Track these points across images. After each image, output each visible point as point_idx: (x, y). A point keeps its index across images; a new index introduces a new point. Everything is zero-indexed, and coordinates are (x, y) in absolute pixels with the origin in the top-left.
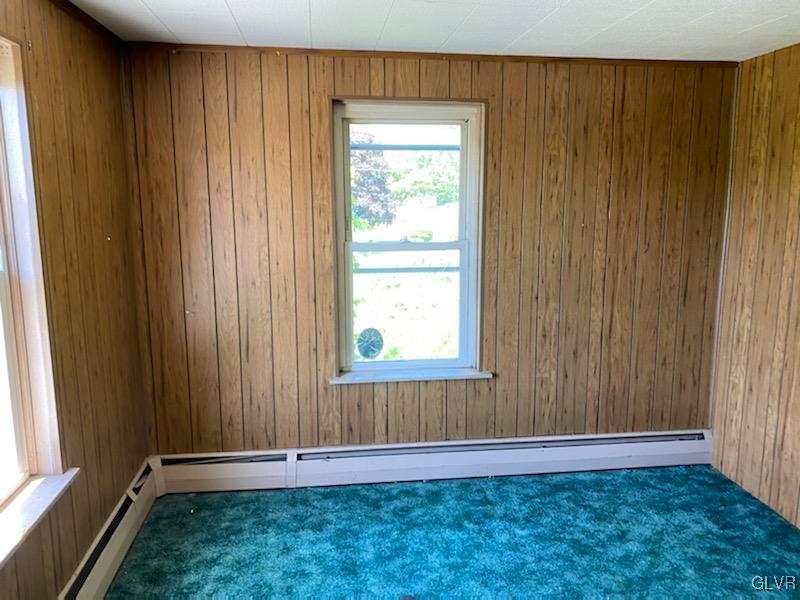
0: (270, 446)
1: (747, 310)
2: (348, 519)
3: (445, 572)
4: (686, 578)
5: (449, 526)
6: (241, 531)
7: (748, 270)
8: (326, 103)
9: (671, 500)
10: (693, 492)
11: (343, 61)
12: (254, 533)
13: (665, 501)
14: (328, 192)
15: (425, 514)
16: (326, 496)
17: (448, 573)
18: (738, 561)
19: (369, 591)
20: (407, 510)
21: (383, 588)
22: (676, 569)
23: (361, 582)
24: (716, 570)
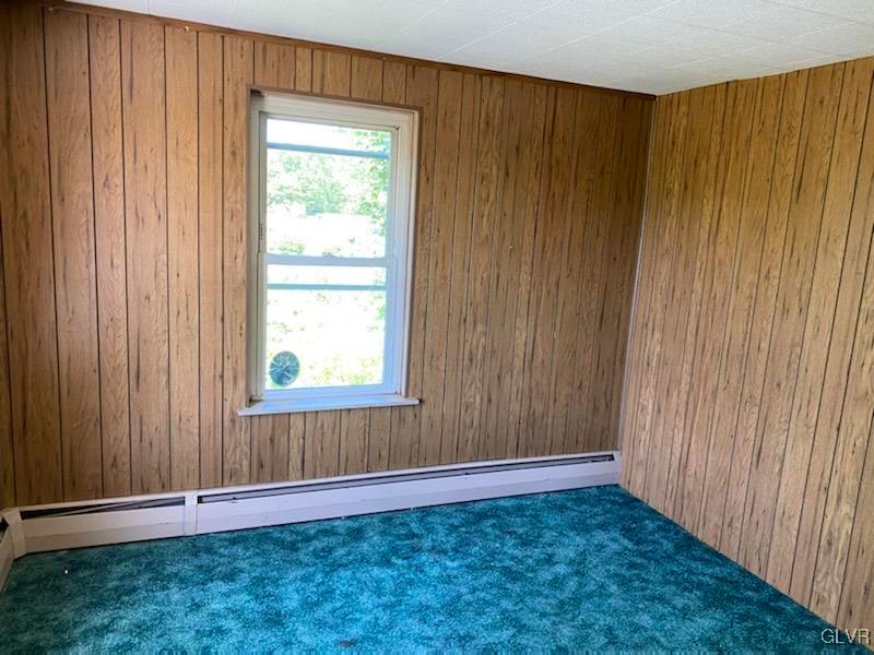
0: (164, 489)
1: (657, 335)
2: (263, 565)
3: (380, 613)
4: (611, 595)
5: (377, 564)
6: (134, 589)
7: (659, 297)
8: (243, 93)
9: (588, 521)
10: (607, 512)
11: (265, 46)
12: (153, 591)
13: (583, 522)
14: (241, 195)
15: (349, 553)
16: (233, 542)
17: (382, 613)
18: (654, 573)
19: (300, 642)
20: (329, 550)
21: (315, 636)
22: (602, 586)
23: (289, 633)
24: (636, 584)
